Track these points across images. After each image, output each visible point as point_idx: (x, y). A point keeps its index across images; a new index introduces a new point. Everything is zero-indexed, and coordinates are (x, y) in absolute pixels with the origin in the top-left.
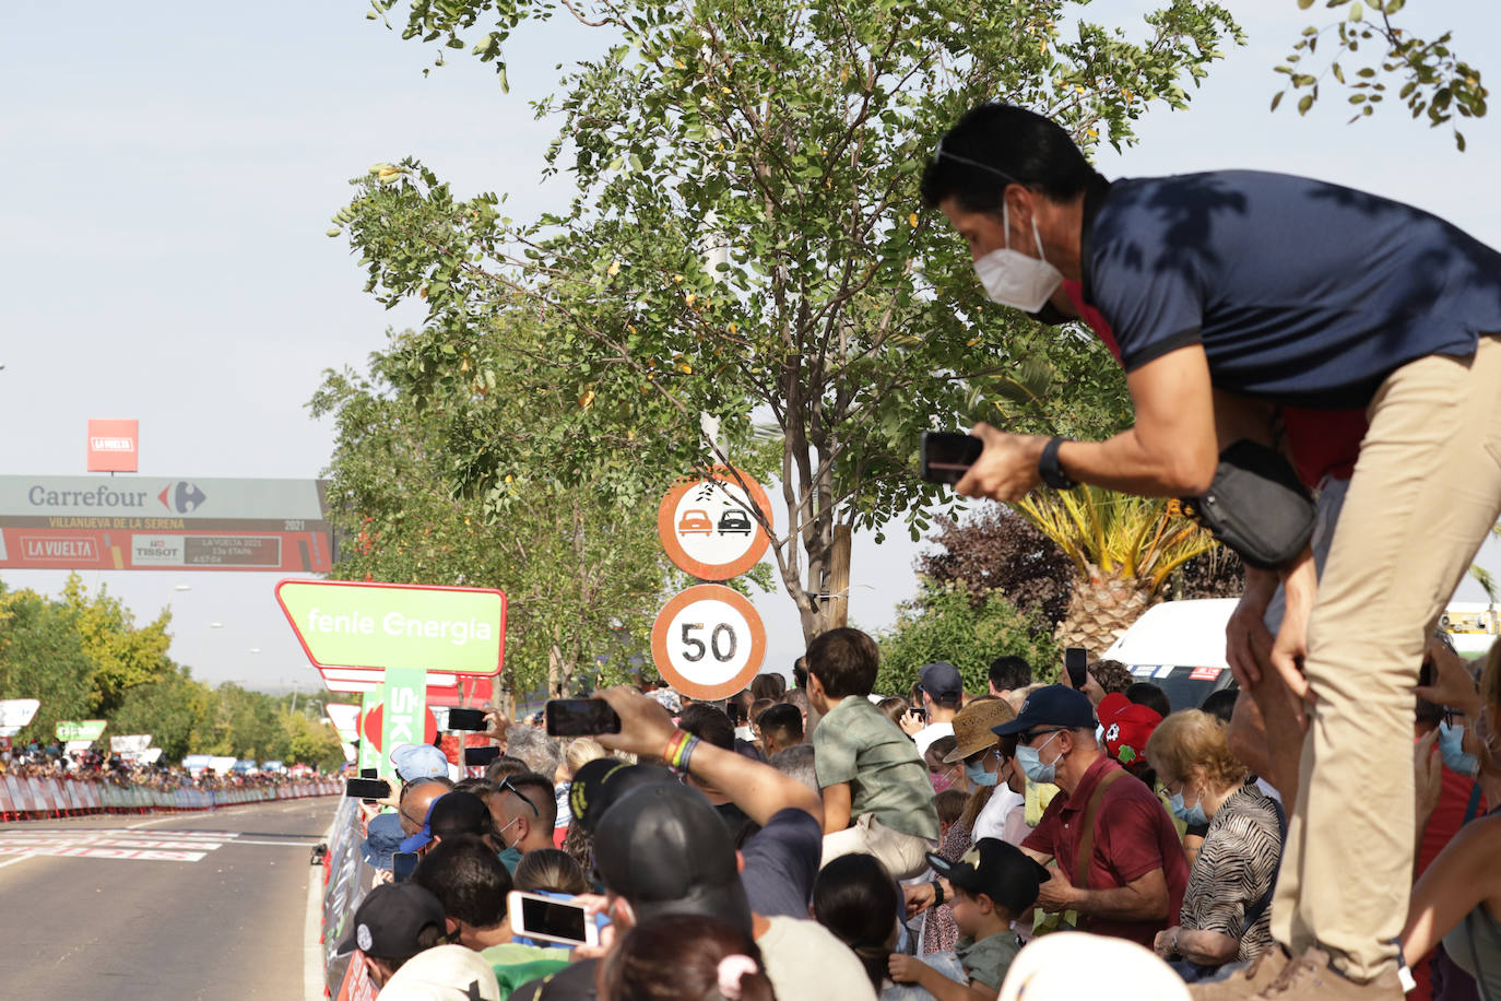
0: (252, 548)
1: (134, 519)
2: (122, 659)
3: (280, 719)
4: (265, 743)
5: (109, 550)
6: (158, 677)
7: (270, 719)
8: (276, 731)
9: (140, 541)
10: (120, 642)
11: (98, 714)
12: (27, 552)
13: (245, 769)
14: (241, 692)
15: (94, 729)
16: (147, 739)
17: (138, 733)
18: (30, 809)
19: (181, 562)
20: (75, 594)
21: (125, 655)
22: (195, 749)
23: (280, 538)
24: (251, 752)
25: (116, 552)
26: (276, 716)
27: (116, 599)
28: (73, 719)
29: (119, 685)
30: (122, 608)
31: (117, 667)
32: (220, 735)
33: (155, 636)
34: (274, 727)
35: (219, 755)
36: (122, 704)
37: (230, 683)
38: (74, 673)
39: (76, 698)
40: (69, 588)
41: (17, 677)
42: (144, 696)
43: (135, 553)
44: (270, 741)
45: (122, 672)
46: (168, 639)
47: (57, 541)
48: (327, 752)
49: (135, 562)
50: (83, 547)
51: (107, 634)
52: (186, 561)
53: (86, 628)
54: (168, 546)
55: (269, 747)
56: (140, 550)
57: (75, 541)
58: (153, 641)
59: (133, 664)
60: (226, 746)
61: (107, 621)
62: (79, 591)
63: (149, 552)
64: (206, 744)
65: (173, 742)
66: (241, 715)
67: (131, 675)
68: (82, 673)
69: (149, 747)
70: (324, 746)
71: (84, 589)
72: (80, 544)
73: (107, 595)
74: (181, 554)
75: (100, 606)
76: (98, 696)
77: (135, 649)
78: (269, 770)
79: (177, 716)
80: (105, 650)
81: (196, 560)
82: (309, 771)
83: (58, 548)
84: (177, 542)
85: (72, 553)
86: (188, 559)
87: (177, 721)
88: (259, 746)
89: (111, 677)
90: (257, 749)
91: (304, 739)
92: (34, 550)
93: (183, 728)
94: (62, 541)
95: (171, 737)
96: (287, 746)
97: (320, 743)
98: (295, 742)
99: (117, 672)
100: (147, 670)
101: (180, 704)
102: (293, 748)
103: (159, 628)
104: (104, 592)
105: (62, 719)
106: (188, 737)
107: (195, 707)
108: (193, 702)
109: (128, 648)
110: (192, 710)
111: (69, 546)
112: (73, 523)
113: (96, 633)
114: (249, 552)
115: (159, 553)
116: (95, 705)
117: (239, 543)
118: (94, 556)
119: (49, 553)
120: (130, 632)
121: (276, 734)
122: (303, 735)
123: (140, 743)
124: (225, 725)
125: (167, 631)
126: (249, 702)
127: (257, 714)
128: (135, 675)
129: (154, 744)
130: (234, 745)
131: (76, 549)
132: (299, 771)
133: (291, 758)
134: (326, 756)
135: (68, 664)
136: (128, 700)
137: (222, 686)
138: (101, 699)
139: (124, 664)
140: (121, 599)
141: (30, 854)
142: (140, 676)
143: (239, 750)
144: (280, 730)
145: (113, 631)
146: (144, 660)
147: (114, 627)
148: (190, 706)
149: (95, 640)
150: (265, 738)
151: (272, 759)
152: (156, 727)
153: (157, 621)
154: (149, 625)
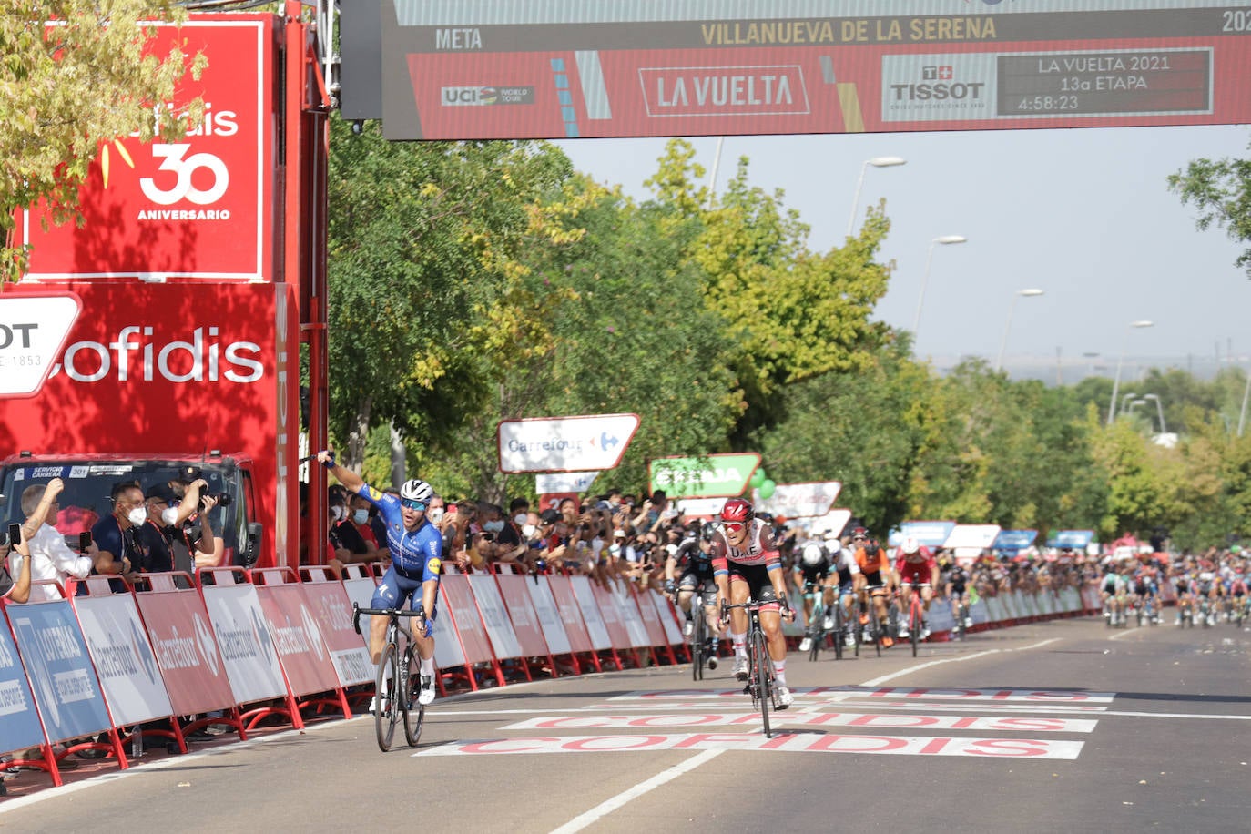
0: (1148, 75)
1: (887, 21)
2: (784, 320)
3: (1091, 438)
4: (1056, 491)
5: (832, 90)
6: (862, 357)
7: (1067, 439)
8: (1079, 464)
9: (898, 69)
10: (781, 282)
11: (738, 441)
12: (653, 102)
13: (1015, 549)
14: (1001, 380)
15: (733, 471)
16: (832, 489)
17: (807, 479)
18: (619, 646)
19: (990, 112)
20: (680, 184)
21: (791, 310)
22: (917, 509)
23: (1211, 50)
24: (1028, 512)
25: (848, 94)
26: (1080, 433)
27: (770, 192)
28: (691, 452)
29: (779, 375)
30: (782, 212)
31: (775, 338)
32: (966, 473)
33: (854, 269)
34: (1075, 457)
35: (963, 520)
36: (785, 417)
37: (979, 364)
38: (691, 356)
39: (698, 406)
40: (667, 169)
41: (574, 368)
42: (820, 399)
43: (888, 96)
44: (1067, 487)
45: (783, 348)
46: (882, 274)
47: (720, 74)
48: (1185, 506)
49: (888, 115)
50: (775, 86)
51: (749, 267)
52: (1001, 111)
53: (706, 257)
54: (961, 77)
55: (1064, 501)
56: (899, 88)
57: (758, 74)
58: (851, 279)
59: (808, 329)
60: (976, 501)
61: (749, 240)
62: (689, 175)
63: (918, 92)
64: (942, 498)
65: (875, 493)
66: (1004, 433)
67: (803, 354)
68: (707, 354)
69: (833, 507)
70: (1180, 494)
71: (700, 172)
72: (768, 79)
73: (749, 185)
74: (990, 94)
75: (735, 209)
76: (737, 401)
77: (813, 299)
78: (1066, 549)
79: (884, 437)
80: (748, 302)
81: (1023, 105)
82: (1147, 549)
83: (722, 91)
84: (981, 67)
85: (752, 101)
86: (1005, 101)
87: (880, 450)
88: (1044, 496)
89: (761, 359)
90: (1039, 504)
91: (1135, 482)
92: (668, 97)
93: (896, 464)
94: (730, 74)
95: (870, 483)
96: (1101, 496)
97: (1173, 490)
98: (1117, 487)
99: (773, 350)
100: (839, 342)
101: (889, 414)
102: (1114, 502)
103: (863, 249)
104: (742, 177)
105: (666, 452)
106: (905, 483)
107: (921, 419)
108: (916, 405)
109: (796, 296)
110: (914, 424)
111: (744, 85)
112: (753, 35)
113: (727, 266)
114: (1142, 83)
115: (942, 92)
116: (731, 422)
117: (1119, 65)
118: (798, 104)
119: (701, 100)
120: (800, 261)
121: (1081, 471)
122: (1135, 472)
123: (817, 499)
124: (975, 454)
125: (879, 258)
126: (1021, 403)
127: (1038, 429)
128: (814, 355)
129: (841, 502)
130: (993, 498)
131: (759, 93)
132: (1124, 551)
133: (1110, 523)
134: (1185, 515)
135: (680, 330)
136: (794, 409)
137: (961, 369)
138: (743, 407)
139: (789, 331)
140: (780, 193)
141: (711, 749)
142: (825, 356)
143: (1003, 508)
144: (1088, 463)
145: (762, 261)
146: (832, 322)
147: (766, 253)
148: (909, 416)
149: (726, 282)
150: (1056, 480)
151: (1070, 526)
152: (843, 462)
153: (857, 235)
154: (841, 245)
